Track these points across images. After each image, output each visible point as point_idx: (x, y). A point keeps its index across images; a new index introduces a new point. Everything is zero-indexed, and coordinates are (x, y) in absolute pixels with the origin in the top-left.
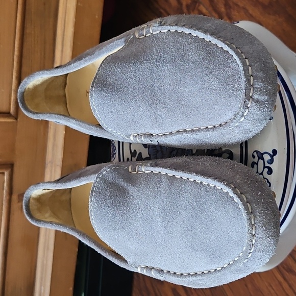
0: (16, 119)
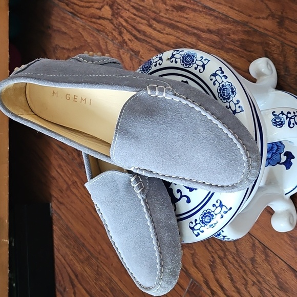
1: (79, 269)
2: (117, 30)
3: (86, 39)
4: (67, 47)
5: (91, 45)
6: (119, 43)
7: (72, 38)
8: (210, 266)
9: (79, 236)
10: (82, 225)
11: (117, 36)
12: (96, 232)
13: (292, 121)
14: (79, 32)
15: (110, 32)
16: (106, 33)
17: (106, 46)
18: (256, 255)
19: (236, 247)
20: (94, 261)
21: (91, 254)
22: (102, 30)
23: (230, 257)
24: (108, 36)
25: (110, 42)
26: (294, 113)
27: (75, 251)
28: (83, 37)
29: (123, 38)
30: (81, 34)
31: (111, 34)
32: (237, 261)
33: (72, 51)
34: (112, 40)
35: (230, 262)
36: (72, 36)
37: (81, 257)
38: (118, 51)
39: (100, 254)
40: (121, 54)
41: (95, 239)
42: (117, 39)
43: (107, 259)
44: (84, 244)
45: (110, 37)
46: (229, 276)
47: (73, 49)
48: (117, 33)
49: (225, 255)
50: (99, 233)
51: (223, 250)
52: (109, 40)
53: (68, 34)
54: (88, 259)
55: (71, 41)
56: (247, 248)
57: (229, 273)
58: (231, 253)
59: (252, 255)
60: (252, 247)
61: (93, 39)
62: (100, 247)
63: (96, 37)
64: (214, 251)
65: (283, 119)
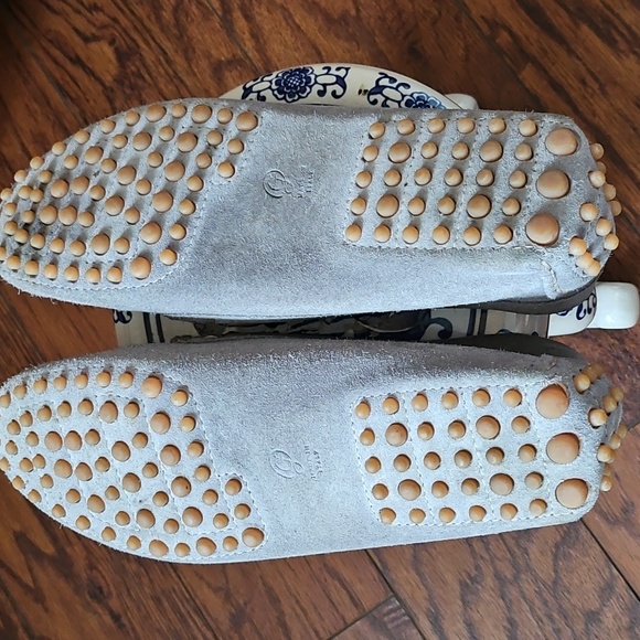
8: (463, 585)
18: (605, 609)
19: (556, 571)
23: (529, 588)
32: (545, 603)
35: (524, 597)
46: (508, 626)
49: (516, 578)
51: (515, 565)
56: (589, 586)
57: (511, 622)
58: (536, 579)
59: (594, 604)
60: (603, 590)
64: (487, 557)
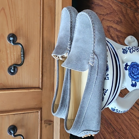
0: (42, 90)
1: (108, 137)
2: (133, 2)
3: (114, 8)
4: (103, 13)
5: (116, 11)
6: (134, 9)
7: (106, 8)
9: (108, 119)
10: (110, 113)
11: (133, 5)
12: (118, 118)
13: (131, 50)
14: (110, 5)
15: (129, 3)
16: (126, 4)
17: (126, 11)
20: (116, 134)
21: (115, 130)
22: (124, 2)
24: (128, 5)
25: (129, 9)
26: (132, 47)
27: (106, 127)
28: (112, 7)
29: (137, 6)
30: (111, 6)
31: (129, 4)
33: (105, 15)
34: (130, 8)
36: (106, 7)
37: (109, 131)
38: (134, 14)
39: (120, 130)
40: (136, 15)
41: (117, 122)
42: (133, 7)
43: (125, 134)
44: (111, 124)
45: (129, 6)
47: (106, 14)
48: (133, 3)
50: (120, 119)
52: (128, 7)
53: (103, 6)
54: (113, 132)
55: (105, 10)
61: (118, 8)
62: (120, 127)
63: (120, 7)
65: (127, 50)
